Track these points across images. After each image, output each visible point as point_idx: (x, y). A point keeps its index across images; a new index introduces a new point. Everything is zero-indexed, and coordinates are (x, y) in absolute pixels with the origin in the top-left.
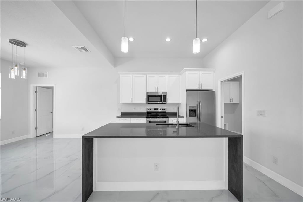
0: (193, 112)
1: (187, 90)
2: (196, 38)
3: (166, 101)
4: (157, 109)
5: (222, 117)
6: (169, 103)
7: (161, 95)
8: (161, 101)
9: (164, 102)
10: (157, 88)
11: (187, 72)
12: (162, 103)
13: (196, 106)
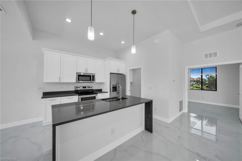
0: (115, 89)
1: (111, 73)
2: (134, 45)
3: (94, 81)
4: (85, 87)
5: (129, 91)
6: (96, 82)
7: (91, 76)
8: (90, 80)
9: (92, 82)
10: (87, 70)
11: (111, 61)
12: (91, 82)
13: (116, 84)
